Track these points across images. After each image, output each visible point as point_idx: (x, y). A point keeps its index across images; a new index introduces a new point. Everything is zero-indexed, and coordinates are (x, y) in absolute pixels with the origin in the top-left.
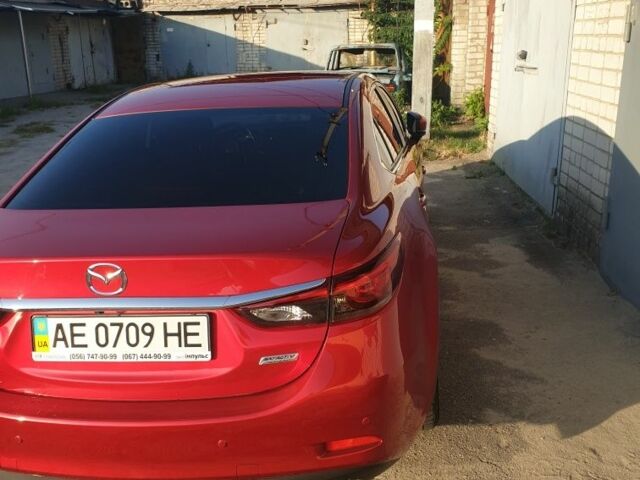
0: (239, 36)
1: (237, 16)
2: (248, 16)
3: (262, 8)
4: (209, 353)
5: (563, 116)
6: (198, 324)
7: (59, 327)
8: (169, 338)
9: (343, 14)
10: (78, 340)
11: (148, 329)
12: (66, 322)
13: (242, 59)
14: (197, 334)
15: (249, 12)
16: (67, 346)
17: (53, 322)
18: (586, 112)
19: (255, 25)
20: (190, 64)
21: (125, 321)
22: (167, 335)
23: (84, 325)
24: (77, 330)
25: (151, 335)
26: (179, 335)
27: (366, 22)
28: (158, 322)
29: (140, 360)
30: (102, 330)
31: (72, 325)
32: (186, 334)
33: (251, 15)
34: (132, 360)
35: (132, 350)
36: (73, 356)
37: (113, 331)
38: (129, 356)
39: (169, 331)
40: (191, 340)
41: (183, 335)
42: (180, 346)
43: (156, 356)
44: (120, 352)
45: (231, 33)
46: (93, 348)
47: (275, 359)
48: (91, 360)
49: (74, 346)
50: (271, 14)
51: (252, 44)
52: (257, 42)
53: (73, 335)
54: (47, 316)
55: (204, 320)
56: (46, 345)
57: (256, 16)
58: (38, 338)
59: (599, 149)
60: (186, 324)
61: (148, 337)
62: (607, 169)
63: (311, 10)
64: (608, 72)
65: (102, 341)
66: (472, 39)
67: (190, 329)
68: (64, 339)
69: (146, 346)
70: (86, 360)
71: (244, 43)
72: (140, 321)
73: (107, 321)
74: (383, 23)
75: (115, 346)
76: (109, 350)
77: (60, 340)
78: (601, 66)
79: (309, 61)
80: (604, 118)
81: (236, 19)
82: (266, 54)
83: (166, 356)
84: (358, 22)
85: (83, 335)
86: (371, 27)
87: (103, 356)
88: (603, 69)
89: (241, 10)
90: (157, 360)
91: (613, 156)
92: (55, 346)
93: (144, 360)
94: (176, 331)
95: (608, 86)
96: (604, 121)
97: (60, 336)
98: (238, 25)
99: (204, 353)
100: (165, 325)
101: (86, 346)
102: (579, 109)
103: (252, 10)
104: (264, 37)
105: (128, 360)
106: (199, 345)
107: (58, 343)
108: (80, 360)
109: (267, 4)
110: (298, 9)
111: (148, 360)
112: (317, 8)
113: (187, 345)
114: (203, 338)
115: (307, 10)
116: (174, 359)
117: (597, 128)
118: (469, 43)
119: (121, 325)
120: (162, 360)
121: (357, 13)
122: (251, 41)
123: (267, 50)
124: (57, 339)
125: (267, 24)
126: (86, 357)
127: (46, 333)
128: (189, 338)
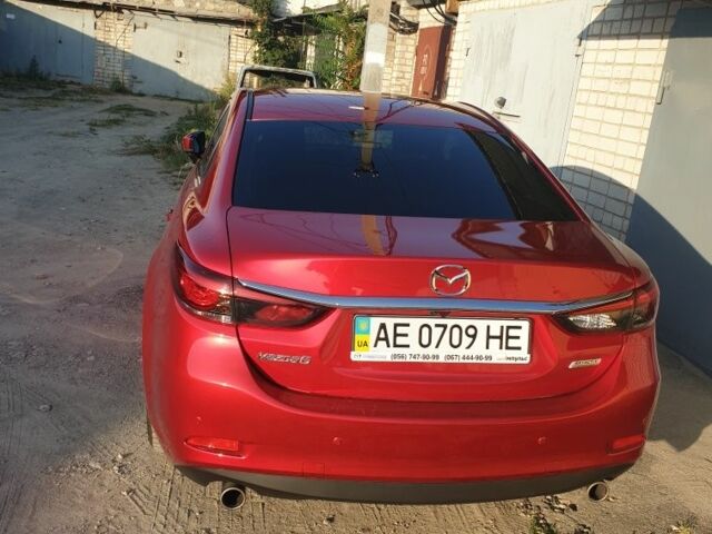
0: (100, 36)
1: (98, 13)
2: (113, 15)
3: (131, 8)
4: (529, 356)
5: (560, 164)
6: (520, 328)
7: (383, 326)
8: (491, 340)
9: (225, 29)
10: (400, 340)
11: (471, 331)
12: (390, 322)
13: (102, 62)
14: (518, 338)
15: (115, 11)
16: (388, 346)
17: (375, 322)
18: (594, 163)
19: (120, 26)
20: (34, 61)
21: (450, 322)
22: (489, 337)
23: (408, 325)
24: (400, 330)
25: (474, 337)
26: (500, 337)
27: (250, 42)
28: (481, 324)
29: (462, 361)
30: (425, 330)
31: (396, 325)
32: (508, 337)
33: (116, 14)
34: (454, 361)
35: (454, 351)
36: (395, 356)
37: (437, 332)
38: (451, 357)
39: (492, 334)
40: (512, 343)
41: (504, 338)
42: (501, 348)
43: (478, 358)
44: (443, 353)
45: (89, 31)
46: (415, 349)
47: (583, 363)
48: (413, 360)
49: (395, 346)
50: (140, 17)
51: (115, 48)
52: (121, 46)
53: (396, 335)
54: (370, 315)
55: (525, 325)
56: (366, 344)
57: (121, 16)
58: (358, 338)
59: (614, 199)
60: (509, 328)
61: (471, 339)
62: (624, 217)
63: (189, 20)
64: (628, 129)
65: (425, 342)
66: (398, 78)
67: (512, 332)
68: (386, 339)
69: (468, 347)
70: (408, 360)
71: (105, 46)
72: (464, 323)
73: (432, 322)
74: (271, 46)
75: (437, 347)
76: (431, 350)
77: (382, 339)
78: (619, 122)
79: (182, 75)
80: (621, 170)
81: (97, 17)
82: (131, 61)
83: (487, 358)
84: (241, 40)
85: (406, 335)
86: (257, 48)
87: (425, 357)
88: (621, 125)
89: (105, 7)
90: (479, 361)
91: (634, 206)
92: (375, 346)
93: (466, 361)
94: (498, 334)
95: (627, 141)
96: (620, 173)
97: (382, 335)
98: (99, 24)
99: (523, 356)
100: (488, 327)
101: (408, 346)
102: (585, 160)
103: (119, 9)
104: (129, 41)
105: (450, 361)
106: (519, 348)
107: (379, 342)
108: (401, 360)
109: (138, 5)
110: (173, 16)
111: (470, 361)
112: (196, 19)
113: (508, 348)
114: (524, 342)
115: (184, 19)
116: (494, 361)
117: (611, 179)
118: (394, 81)
119: (445, 327)
120: (483, 361)
121: (241, 31)
122: (113, 44)
123: (133, 57)
124: (378, 339)
125: (135, 28)
126: (408, 357)
127: (367, 332)
128: (510, 340)
